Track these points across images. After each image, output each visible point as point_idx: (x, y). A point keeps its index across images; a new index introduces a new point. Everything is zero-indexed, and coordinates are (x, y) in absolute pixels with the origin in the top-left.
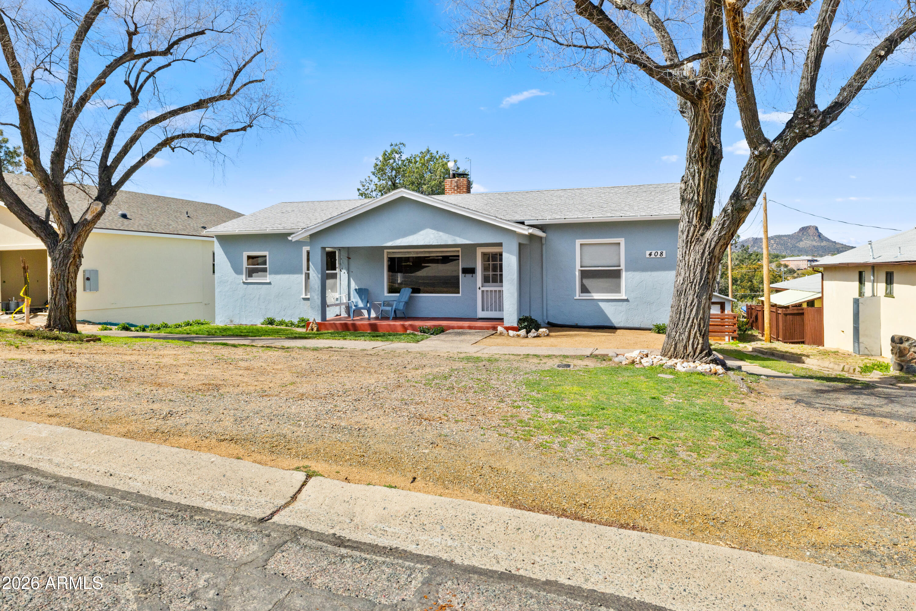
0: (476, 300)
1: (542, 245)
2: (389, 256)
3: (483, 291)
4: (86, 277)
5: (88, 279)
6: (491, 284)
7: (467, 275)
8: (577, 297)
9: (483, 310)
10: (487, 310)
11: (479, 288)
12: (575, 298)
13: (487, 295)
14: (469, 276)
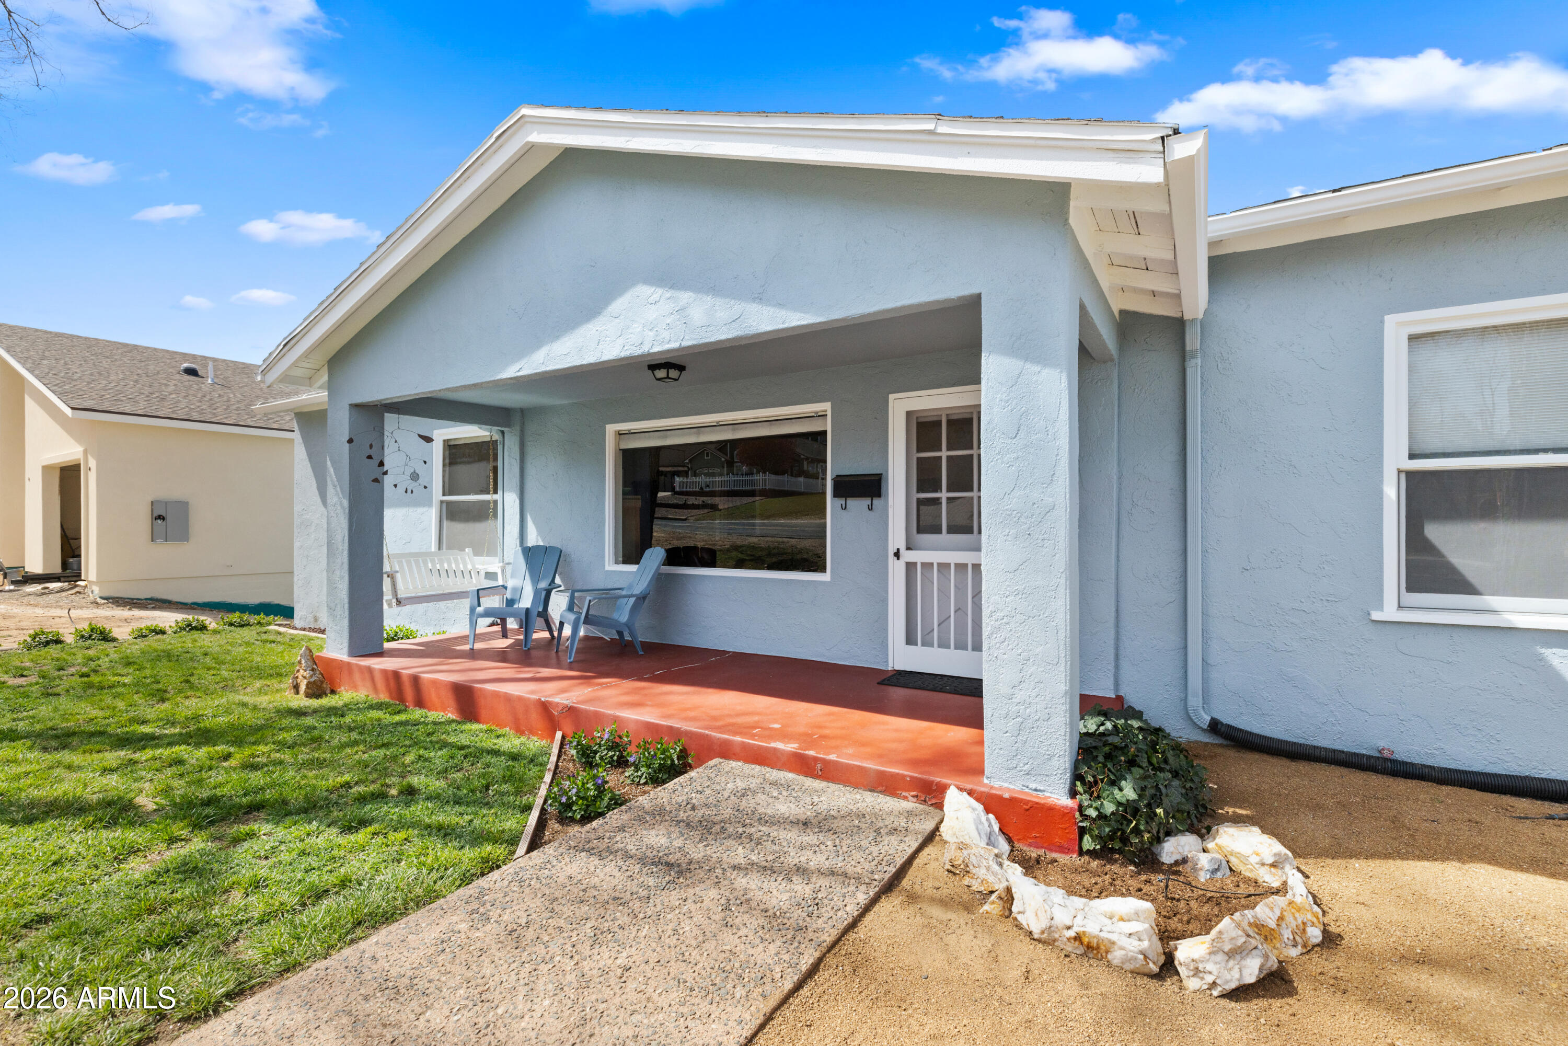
0: (884, 601)
1: (1183, 356)
2: (623, 446)
3: (910, 566)
4: (155, 515)
5: (161, 517)
6: (944, 537)
7: (853, 503)
8: (1389, 612)
9: (910, 640)
10: (927, 643)
11: (897, 555)
12: (1376, 615)
13: (927, 580)
14: (858, 505)
